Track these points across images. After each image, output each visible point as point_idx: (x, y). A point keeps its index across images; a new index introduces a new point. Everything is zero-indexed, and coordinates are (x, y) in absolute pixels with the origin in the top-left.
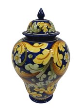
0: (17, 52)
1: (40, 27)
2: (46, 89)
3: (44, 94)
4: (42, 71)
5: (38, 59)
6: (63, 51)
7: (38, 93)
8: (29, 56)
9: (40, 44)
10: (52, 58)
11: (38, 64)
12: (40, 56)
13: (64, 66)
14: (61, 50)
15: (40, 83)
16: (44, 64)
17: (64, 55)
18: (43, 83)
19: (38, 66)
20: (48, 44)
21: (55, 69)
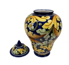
0: (30, 22)
1: (19, 51)
2: (48, 47)
3: (46, 50)
4: (48, 33)
5: (45, 25)
6: (59, 21)
7: (42, 49)
8: (39, 24)
9: (45, 16)
10: (53, 25)
11: (45, 29)
12: (46, 24)
13: (60, 30)
14: (58, 20)
15: (45, 42)
16: (49, 29)
17: (60, 23)
18: (47, 41)
19: (45, 30)
20: (50, 17)
21: (55, 32)
